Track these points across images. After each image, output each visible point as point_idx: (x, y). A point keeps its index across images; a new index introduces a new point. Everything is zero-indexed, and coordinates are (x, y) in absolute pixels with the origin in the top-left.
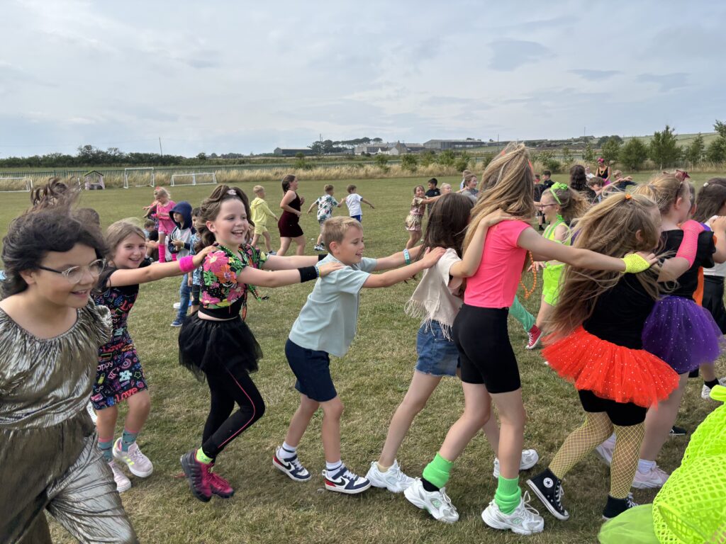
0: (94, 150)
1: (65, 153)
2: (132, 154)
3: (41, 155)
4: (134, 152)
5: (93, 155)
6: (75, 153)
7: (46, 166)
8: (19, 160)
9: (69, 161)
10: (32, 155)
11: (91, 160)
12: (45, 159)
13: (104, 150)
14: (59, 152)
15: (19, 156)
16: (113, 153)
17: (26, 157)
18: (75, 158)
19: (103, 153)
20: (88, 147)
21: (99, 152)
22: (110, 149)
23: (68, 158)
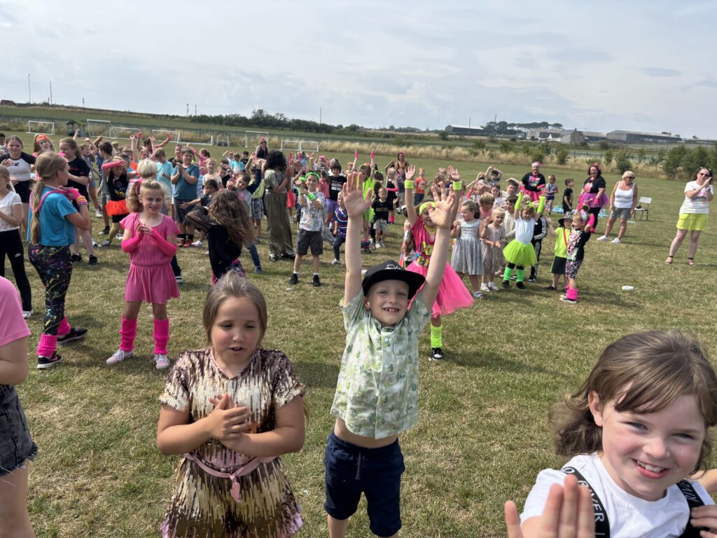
0: (265, 114)
1: (242, 115)
2: (294, 120)
3: (224, 116)
4: (296, 118)
5: (263, 117)
6: (249, 115)
7: (227, 124)
8: (207, 117)
9: (244, 122)
10: (217, 114)
11: (262, 122)
12: (228, 118)
13: (273, 114)
14: (238, 113)
15: (208, 114)
16: (279, 118)
17: (213, 115)
18: (250, 120)
19: (271, 117)
20: (261, 112)
21: (268, 116)
22: (278, 114)
23: (244, 119)
